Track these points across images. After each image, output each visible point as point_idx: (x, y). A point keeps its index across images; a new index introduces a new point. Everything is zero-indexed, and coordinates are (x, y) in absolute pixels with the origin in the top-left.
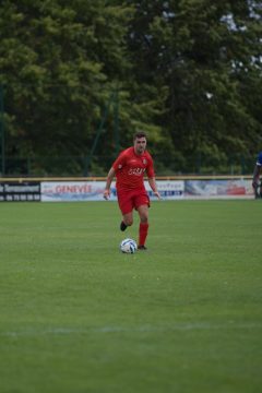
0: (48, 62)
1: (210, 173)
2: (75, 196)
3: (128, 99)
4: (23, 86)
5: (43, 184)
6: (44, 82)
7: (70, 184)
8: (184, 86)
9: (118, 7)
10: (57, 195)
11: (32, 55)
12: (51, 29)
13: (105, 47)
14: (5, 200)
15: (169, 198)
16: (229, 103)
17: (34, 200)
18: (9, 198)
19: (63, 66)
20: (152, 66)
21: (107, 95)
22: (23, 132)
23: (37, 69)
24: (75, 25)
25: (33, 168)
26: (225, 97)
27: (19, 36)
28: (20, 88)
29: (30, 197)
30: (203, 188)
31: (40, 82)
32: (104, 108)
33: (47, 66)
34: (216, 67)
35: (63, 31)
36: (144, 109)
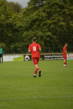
4: (59, 28)
7: (72, 55)
11: (62, 19)
14: (54, 60)
18: (55, 59)
19: (71, 22)
22: (59, 41)
27: (58, 14)
28: (58, 29)
29: (61, 59)
31: (64, 26)
33: (66, 22)
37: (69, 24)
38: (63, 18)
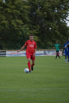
0: (8, 20)
1: (51, 49)
2: (15, 55)
3: (29, 30)
4: (2, 26)
5: (6, 52)
6: (7, 25)
7: (14, 52)
8: (44, 26)
9: (26, 6)
10: (10, 55)
11: (4, 18)
12: (9, 11)
13: (23, 16)
15: (40, 55)
16: (56, 31)
17: (4, 56)
19: (13, 21)
20: (35, 21)
21: (23, 28)
22: (1, 38)
23: (5, 22)
24: (15, 10)
25: (4, 47)
26: (55, 29)
29: (3, 55)
30: (49, 53)
31: (6, 25)
32: (22, 32)
34: (52, 21)
35: (12, 12)
36: (33, 32)
37: (11, 23)
38: (6, 17)
